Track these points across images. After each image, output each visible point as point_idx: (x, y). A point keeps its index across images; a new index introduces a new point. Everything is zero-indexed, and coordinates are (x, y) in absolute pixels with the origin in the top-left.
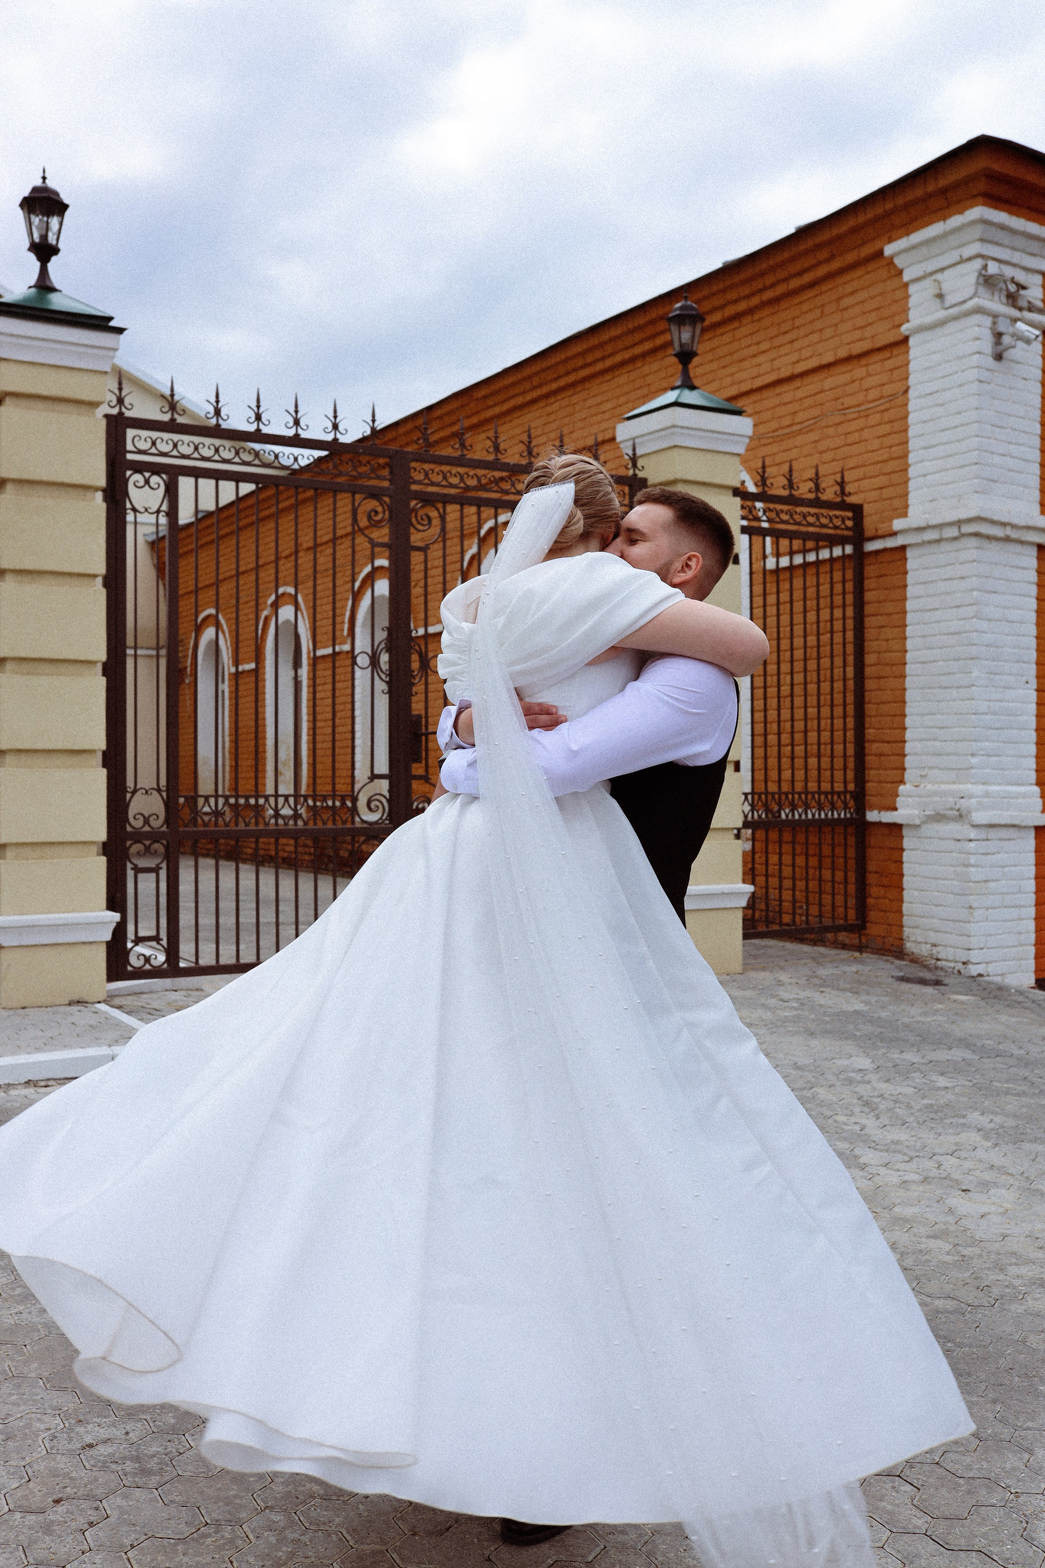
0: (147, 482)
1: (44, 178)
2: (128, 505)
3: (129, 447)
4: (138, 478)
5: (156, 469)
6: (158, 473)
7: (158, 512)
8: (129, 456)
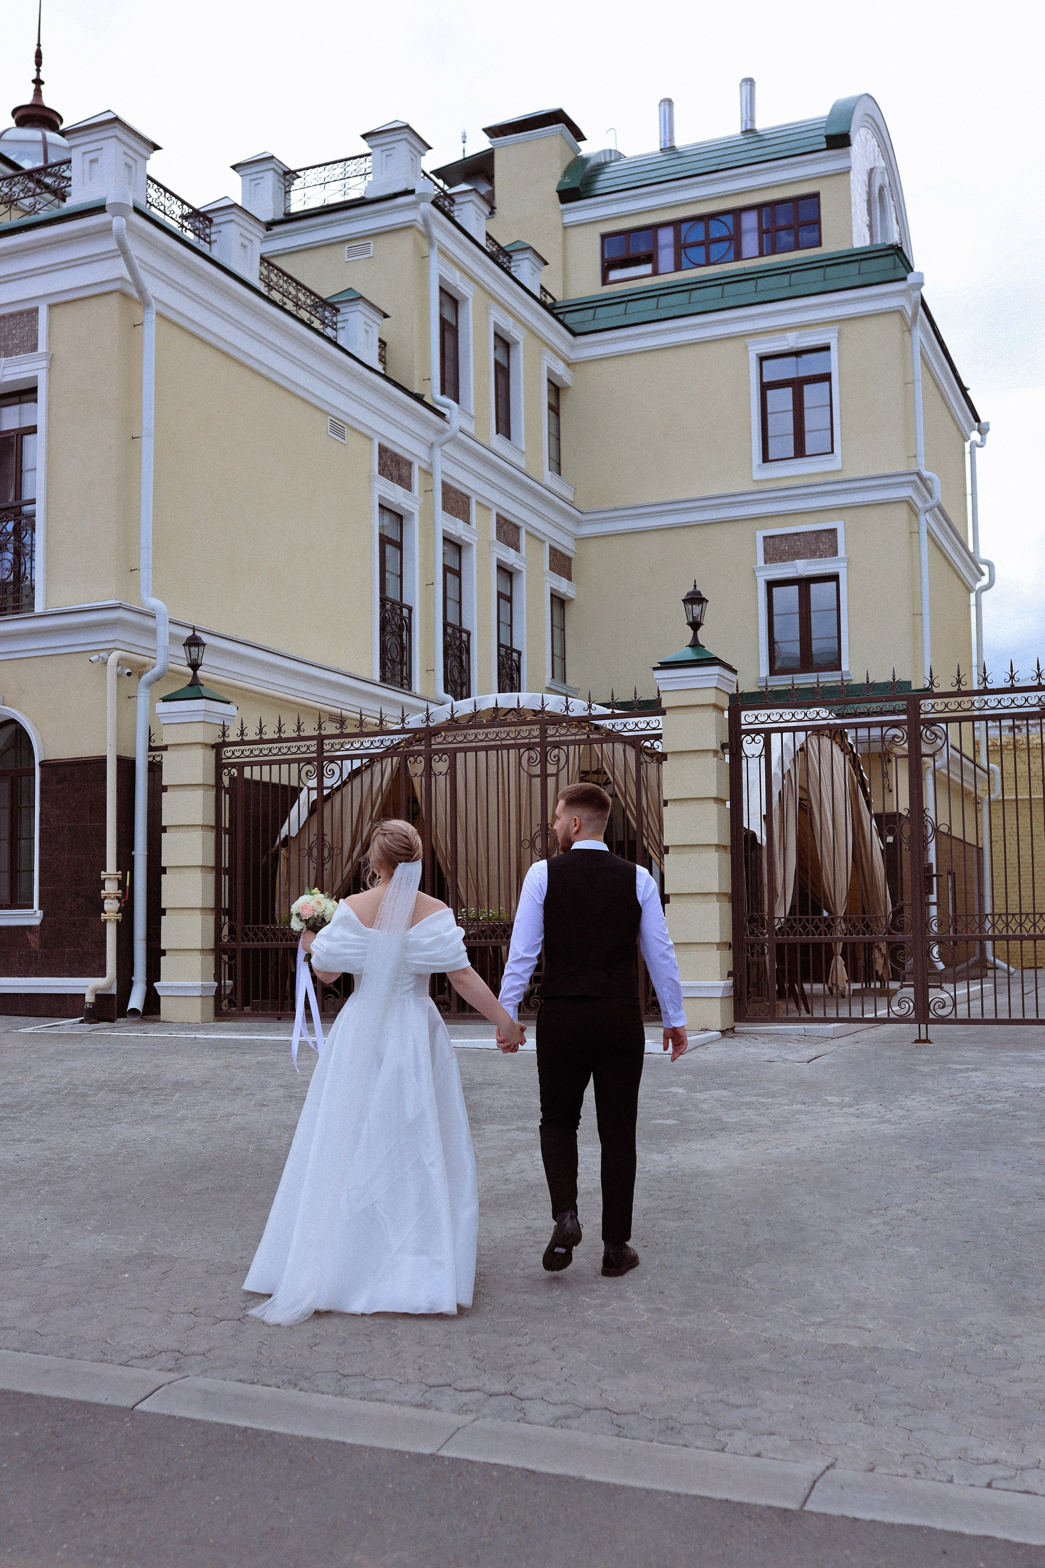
0: (753, 740)
1: (695, 586)
2: (743, 755)
3: (743, 722)
4: (749, 738)
5: (758, 732)
6: (758, 734)
7: (760, 756)
8: (743, 727)
